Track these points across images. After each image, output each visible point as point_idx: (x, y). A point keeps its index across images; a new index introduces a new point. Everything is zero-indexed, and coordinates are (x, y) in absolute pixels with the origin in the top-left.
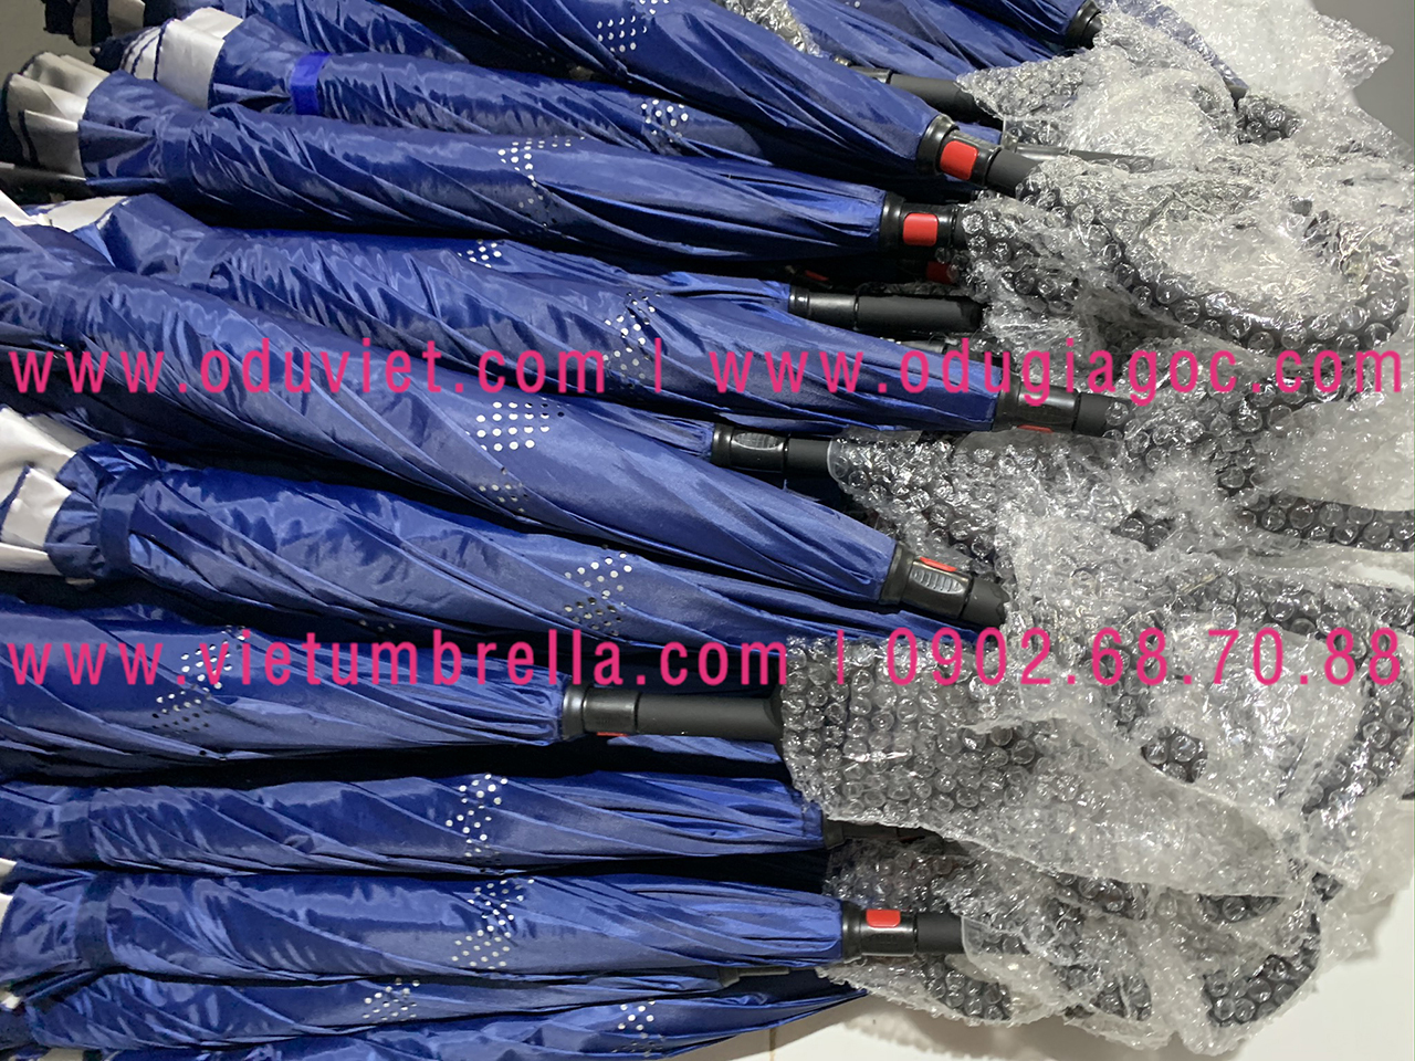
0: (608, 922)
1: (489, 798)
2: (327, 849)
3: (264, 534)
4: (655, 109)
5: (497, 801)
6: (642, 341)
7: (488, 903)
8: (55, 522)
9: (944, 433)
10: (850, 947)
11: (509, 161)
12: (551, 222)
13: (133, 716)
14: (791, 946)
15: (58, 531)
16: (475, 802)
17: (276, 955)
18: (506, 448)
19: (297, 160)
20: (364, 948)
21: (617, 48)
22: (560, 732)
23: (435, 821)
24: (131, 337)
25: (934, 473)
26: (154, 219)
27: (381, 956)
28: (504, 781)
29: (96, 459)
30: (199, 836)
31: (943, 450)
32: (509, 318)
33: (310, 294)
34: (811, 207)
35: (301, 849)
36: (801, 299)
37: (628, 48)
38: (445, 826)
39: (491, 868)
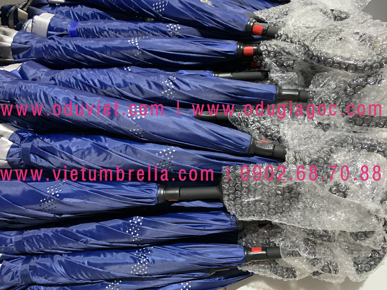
0: (176, 257)
1: (138, 223)
2: (93, 242)
3: (69, 150)
4: (171, 26)
5: (141, 224)
6: (173, 87)
7: (140, 255)
8: (9, 152)
10: (248, 259)
11: (131, 43)
12: (144, 59)
13: (34, 206)
14: (230, 260)
15: (10, 155)
16: (134, 225)
17: (79, 276)
18: (137, 119)
19: (72, 49)
20: (105, 271)
21: (159, 11)
22: (158, 201)
23: (123, 231)
24: (28, 97)
26: (33, 67)
27: (110, 273)
28: (142, 218)
29: (20, 134)
30: (55, 242)
32: (134, 84)
33: (78, 83)
34: (218, 47)
35: (84, 243)
36: (216, 75)
37: (162, 10)
38: (126, 232)
39: (140, 244)
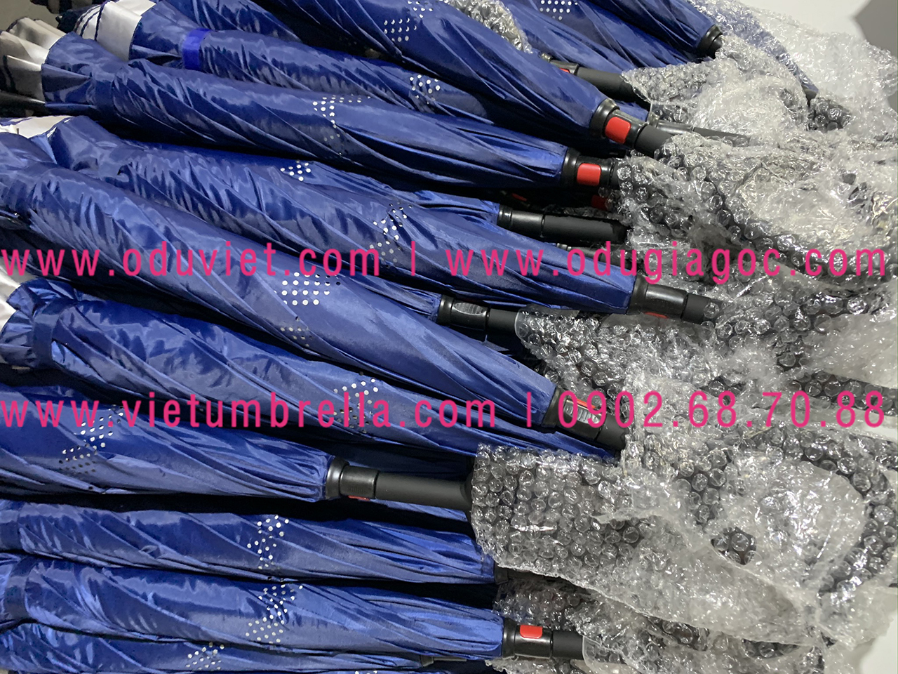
0: (349, 620)
1: (276, 531)
2: (169, 556)
3: (139, 349)
4: (419, 81)
5: (282, 534)
6: (397, 237)
7: (271, 600)
8: (5, 329)
9: (595, 313)
10: (508, 649)
11: (319, 109)
12: (343, 152)
13: (46, 461)
14: (468, 646)
15: (7, 336)
16: (266, 534)
17: (132, 623)
18: (300, 304)
19: (182, 100)
20: (189, 622)
21: (396, 39)
22: (324, 494)
23: (240, 544)
24: (61, 213)
25: (585, 340)
26: (85, 132)
27: (199, 629)
28: (287, 521)
29: (34, 290)
30: (86, 540)
31: (593, 324)
32: (310, 216)
33: (181, 190)
34: (517, 155)
35: (152, 554)
36: (506, 214)
37: (403, 39)
38: (246, 547)
39: (275, 576)
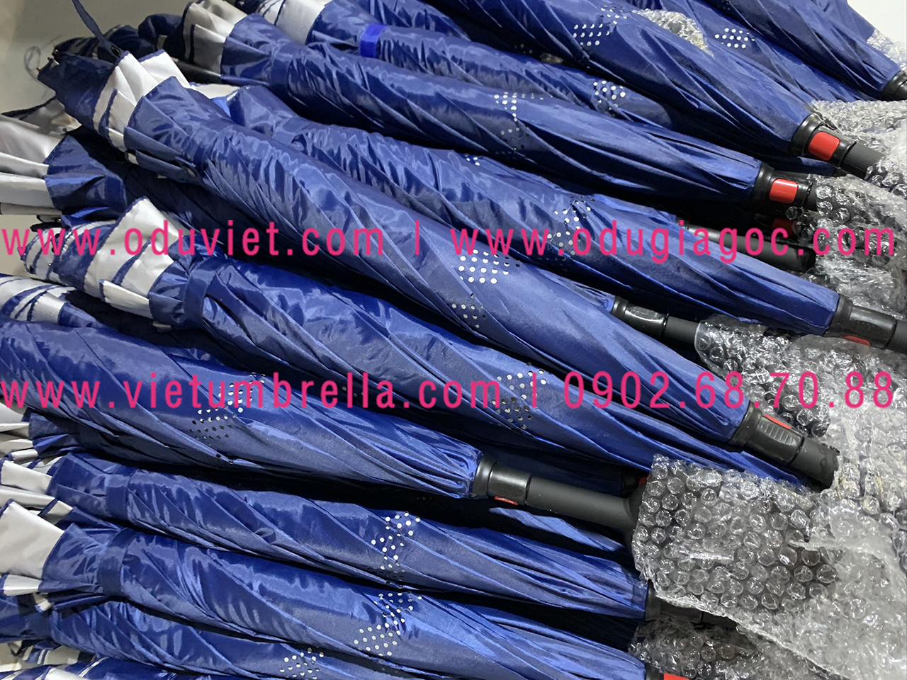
1: (405, 530)
2: (286, 543)
3: (298, 314)
4: (603, 86)
5: (411, 533)
7: (388, 607)
8: (159, 280)
9: (784, 332)
11: (501, 103)
12: (519, 147)
13: (178, 420)
15: (160, 286)
16: (395, 530)
17: (231, 609)
19: (359, 83)
20: (294, 620)
21: (585, 43)
22: (470, 491)
23: (364, 538)
24: (239, 165)
26: (262, 101)
27: (305, 628)
28: (418, 520)
30: (199, 515)
31: (783, 343)
32: (489, 199)
33: (357, 162)
35: (266, 539)
37: (593, 43)
38: (370, 543)
39: (395, 581)
